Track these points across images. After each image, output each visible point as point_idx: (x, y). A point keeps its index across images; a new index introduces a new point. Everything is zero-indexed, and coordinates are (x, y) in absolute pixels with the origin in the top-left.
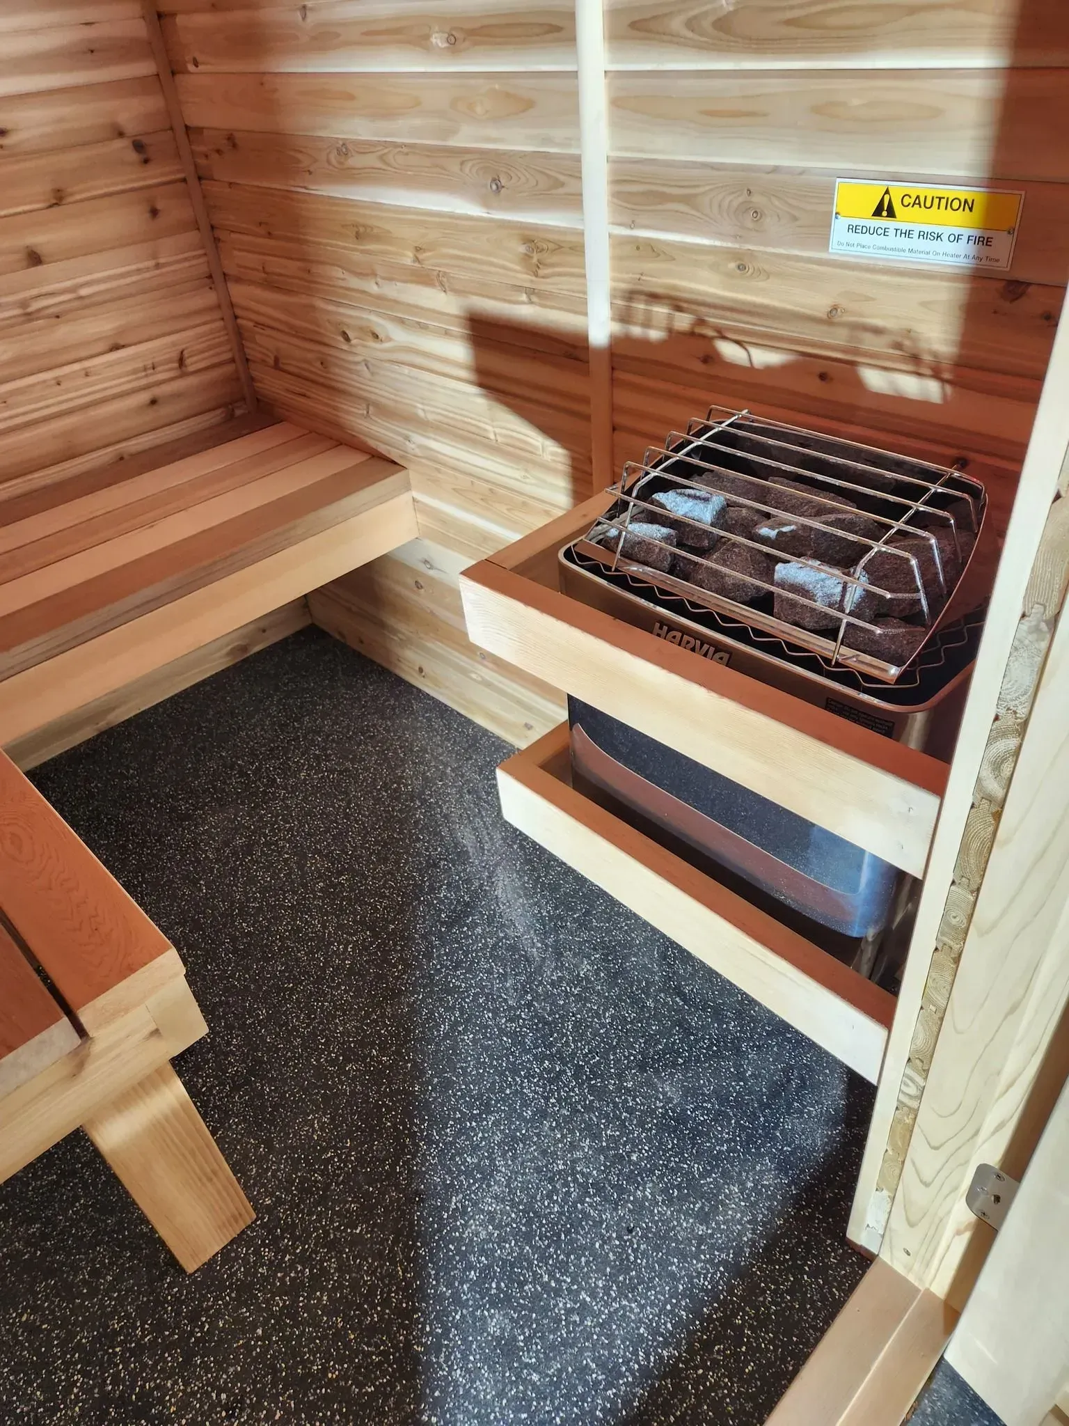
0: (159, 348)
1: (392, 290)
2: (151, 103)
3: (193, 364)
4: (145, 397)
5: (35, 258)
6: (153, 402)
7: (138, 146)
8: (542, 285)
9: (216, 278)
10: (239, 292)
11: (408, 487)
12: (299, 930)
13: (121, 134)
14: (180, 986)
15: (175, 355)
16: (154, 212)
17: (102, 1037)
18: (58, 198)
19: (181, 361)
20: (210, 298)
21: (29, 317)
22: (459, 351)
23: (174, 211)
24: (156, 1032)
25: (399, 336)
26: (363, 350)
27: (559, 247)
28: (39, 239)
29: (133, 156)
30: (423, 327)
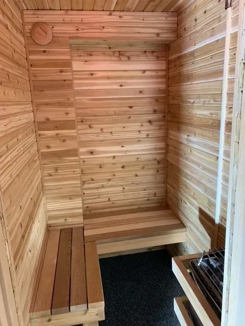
0: (152, 191)
1: (189, 197)
2: (163, 156)
3: (157, 195)
4: (147, 199)
5: (137, 176)
6: (148, 200)
7: (158, 162)
8: (210, 209)
9: (165, 182)
10: (168, 186)
11: (186, 231)
12: (134, 314)
13: (156, 160)
14: (103, 308)
15: (154, 193)
16: (158, 171)
17: (90, 310)
18: (143, 168)
19: (155, 194)
20: (163, 185)
21: (133, 184)
22: (197, 213)
23: (160, 172)
24: (97, 314)
25: (189, 205)
26: (183, 204)
27: (213, 204)
28: (138, 173)
29: (157, 163)
30: (193, 206)
